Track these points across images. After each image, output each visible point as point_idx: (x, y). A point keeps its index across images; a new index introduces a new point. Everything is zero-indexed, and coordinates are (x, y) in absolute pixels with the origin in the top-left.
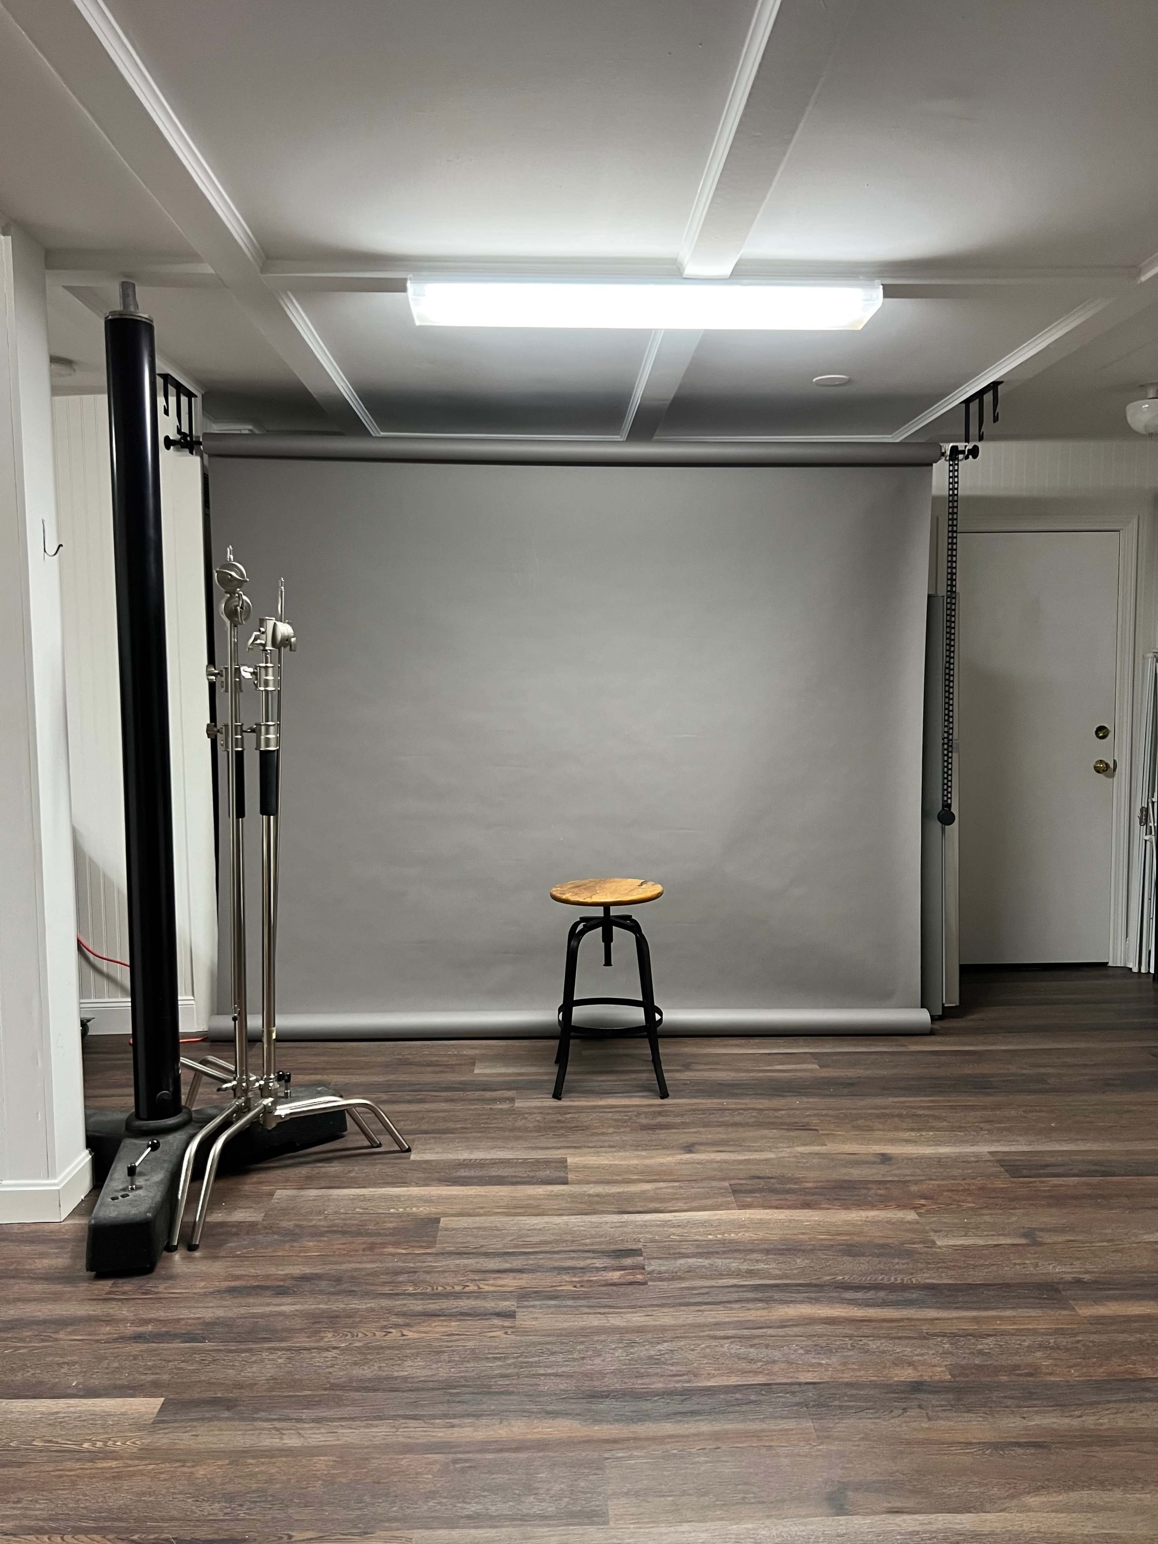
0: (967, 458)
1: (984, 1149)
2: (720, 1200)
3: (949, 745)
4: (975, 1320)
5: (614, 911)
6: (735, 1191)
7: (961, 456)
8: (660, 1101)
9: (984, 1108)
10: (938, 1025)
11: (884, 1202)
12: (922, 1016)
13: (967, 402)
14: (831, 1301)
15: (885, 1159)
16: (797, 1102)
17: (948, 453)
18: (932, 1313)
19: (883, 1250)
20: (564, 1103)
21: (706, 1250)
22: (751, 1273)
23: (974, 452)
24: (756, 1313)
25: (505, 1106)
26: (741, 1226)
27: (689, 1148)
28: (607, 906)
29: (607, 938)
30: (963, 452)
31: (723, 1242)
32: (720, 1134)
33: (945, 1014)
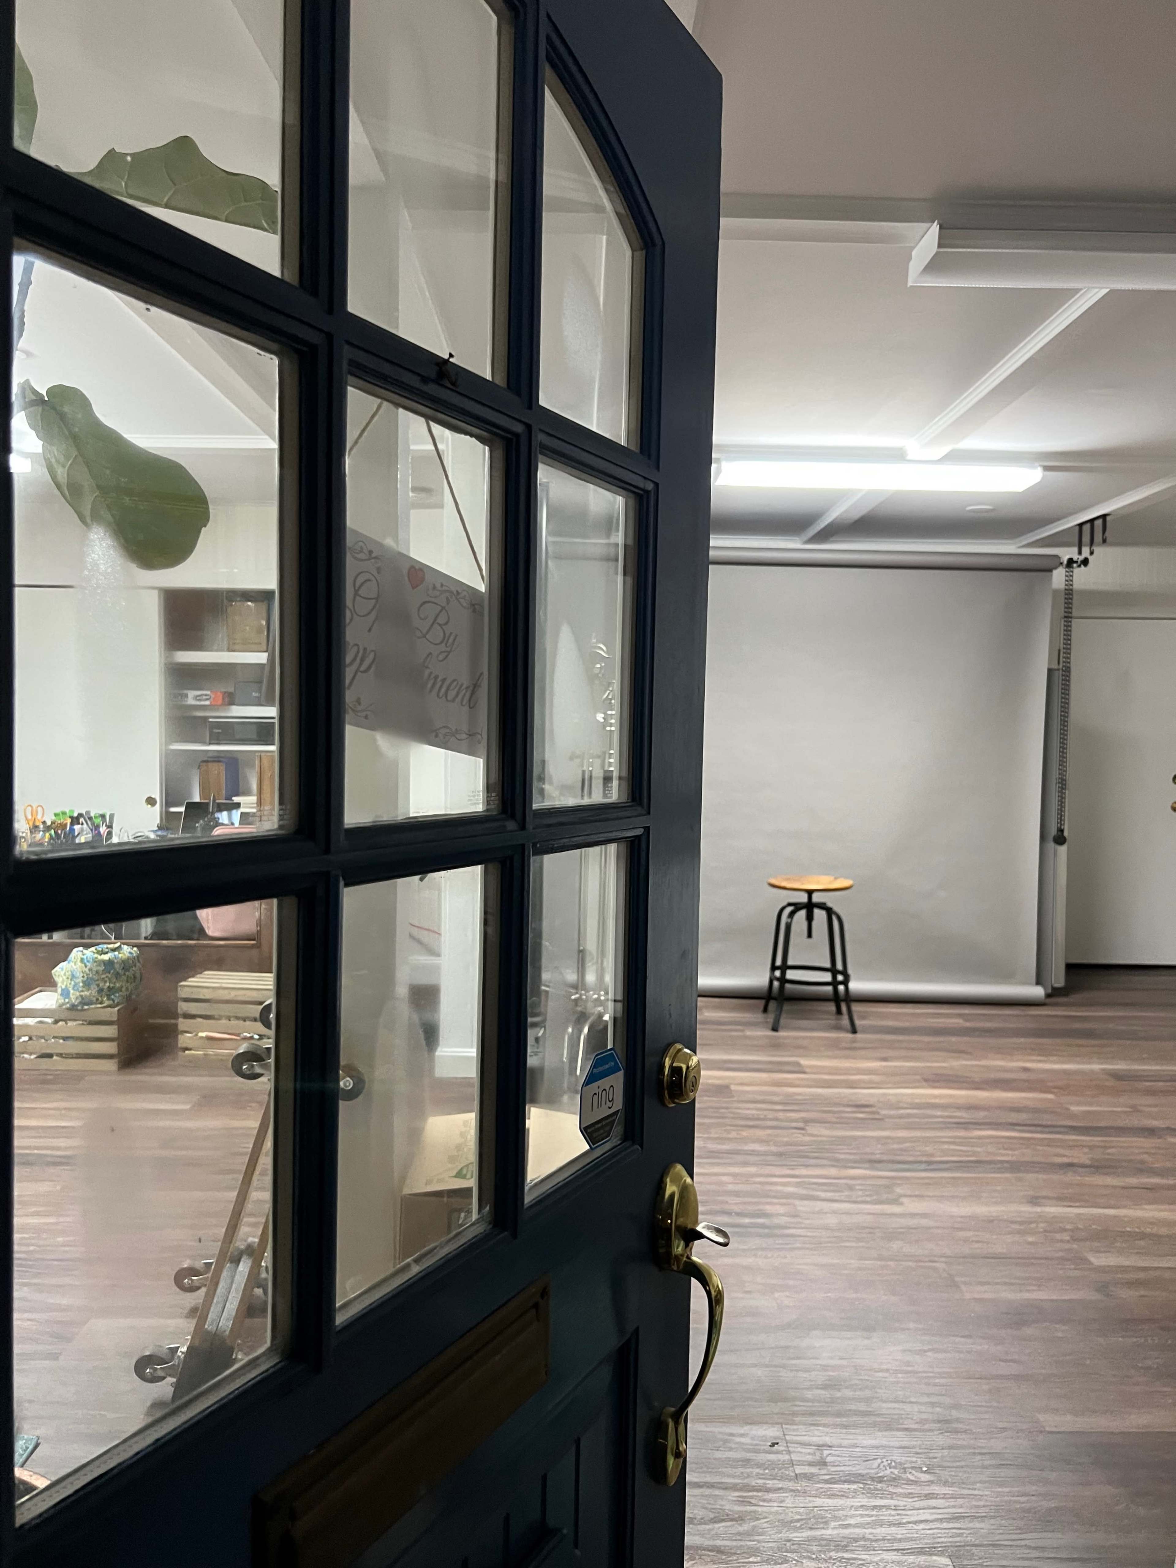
0: (1079, 566)
1: (1096, 1067)
2: (917, 1084)
3: (1063, 784)
4: (1103, 1141)
5: (816, 898)
6: (926, 1080)
7: (1075, 565)
8: (851, 1036)
9: (1093, 1046)
10: (1049, 1000)
11: (1030, 1089)
12: (1038, 992)
13: (1081, 525)
14: (1007, 1130)
15: (1026, 1070)
16: (954, 1039)
17: (1065, 562)
18: (1074, 1137)
19: (1035, 1111)
20: (781, 1034)
21: (918, 1106)
22: (950, 1117)
23: (1085, 562)
24: (962, 1133)
25: (740, 1034)
26: (935, 1097)
27: (885, 1059)
28: (810, 892)
29: (810, 918)
30: (1077, 562)
31: (928, 1103)
32: (903, 1053)
33: (1054, 993)
